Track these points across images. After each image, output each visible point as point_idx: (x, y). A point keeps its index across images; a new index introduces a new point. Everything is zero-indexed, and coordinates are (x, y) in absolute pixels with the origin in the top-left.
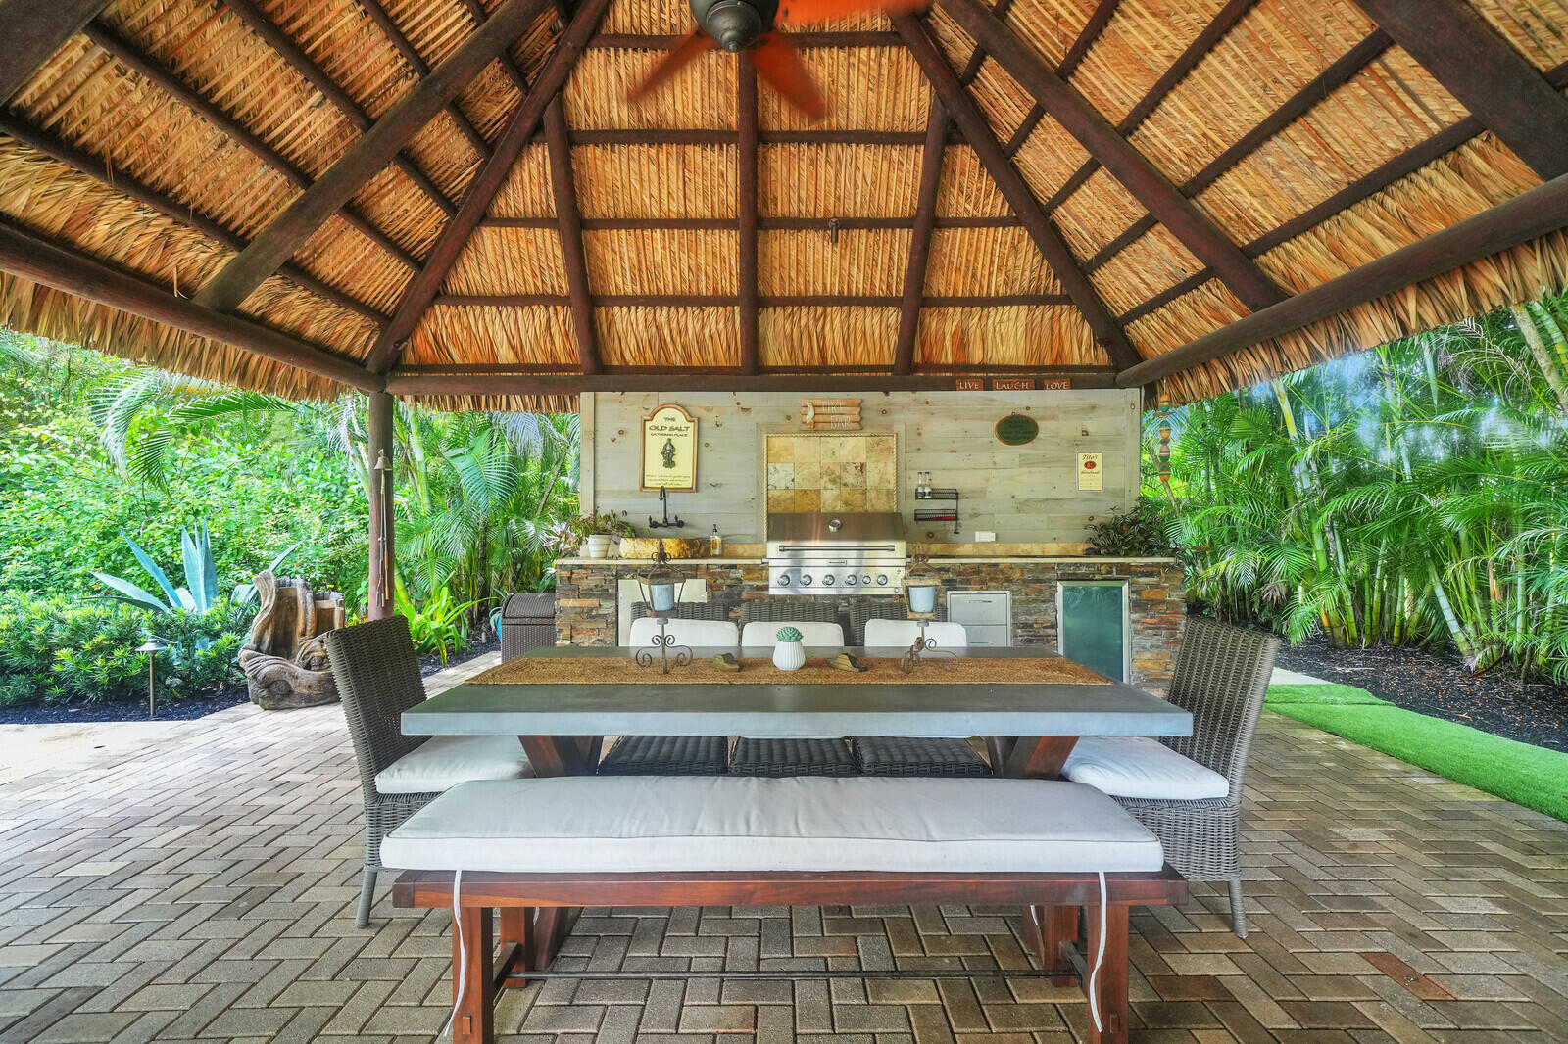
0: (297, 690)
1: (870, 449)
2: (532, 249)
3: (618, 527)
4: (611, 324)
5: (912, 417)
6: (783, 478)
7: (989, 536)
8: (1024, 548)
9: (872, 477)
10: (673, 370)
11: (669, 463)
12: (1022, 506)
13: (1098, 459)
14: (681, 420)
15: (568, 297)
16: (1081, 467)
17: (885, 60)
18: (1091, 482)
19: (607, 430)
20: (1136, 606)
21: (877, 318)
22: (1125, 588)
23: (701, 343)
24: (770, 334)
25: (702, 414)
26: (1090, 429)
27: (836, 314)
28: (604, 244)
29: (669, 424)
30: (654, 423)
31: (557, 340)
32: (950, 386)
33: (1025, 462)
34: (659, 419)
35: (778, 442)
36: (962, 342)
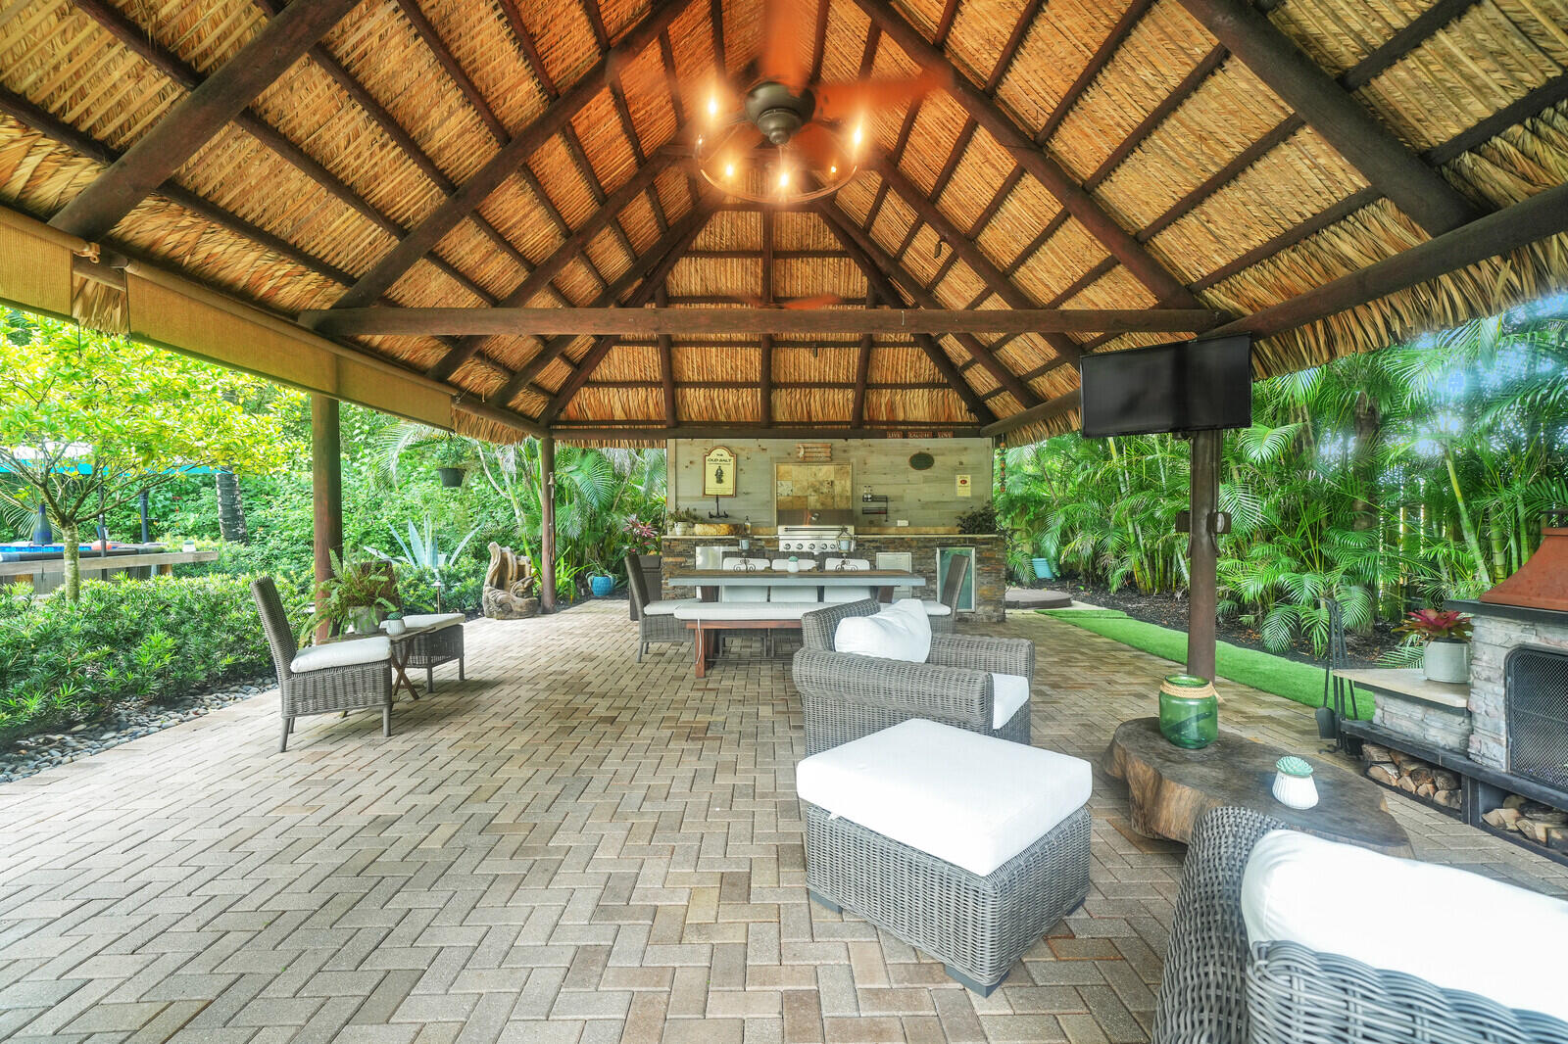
0: (515, 609)
1: (836, 472)
2: (641, 357)
3: (690, 518)
4: (684, 397)
5: (862, 453)
6: (785, 489)
7: (905, 523)
8: (924, 529)
9: (838, 489)
10: (719, 424)
11: (720, 481)
12: (925, 506)
13: (968, 478)
14: (726, 455)
15: (661, 383)
16: (959, 483)
17: (842, 264)
18: (964, 492)
19: (683, 460)
20: (979, 560)
21: (841, 395)
22: (974, 550)
23: (737, 408)
24: (778, 403)
25: (739, 451)
26: (964, 462)
27: (817, 392)
28: (682, 355)
29: (719, 458)
30: (711, 457)
31: (651, 406)
32: (883, 435)
33: (926, 480)
34: (714, 455)
35: (783, 468)
36: (891, 407)
